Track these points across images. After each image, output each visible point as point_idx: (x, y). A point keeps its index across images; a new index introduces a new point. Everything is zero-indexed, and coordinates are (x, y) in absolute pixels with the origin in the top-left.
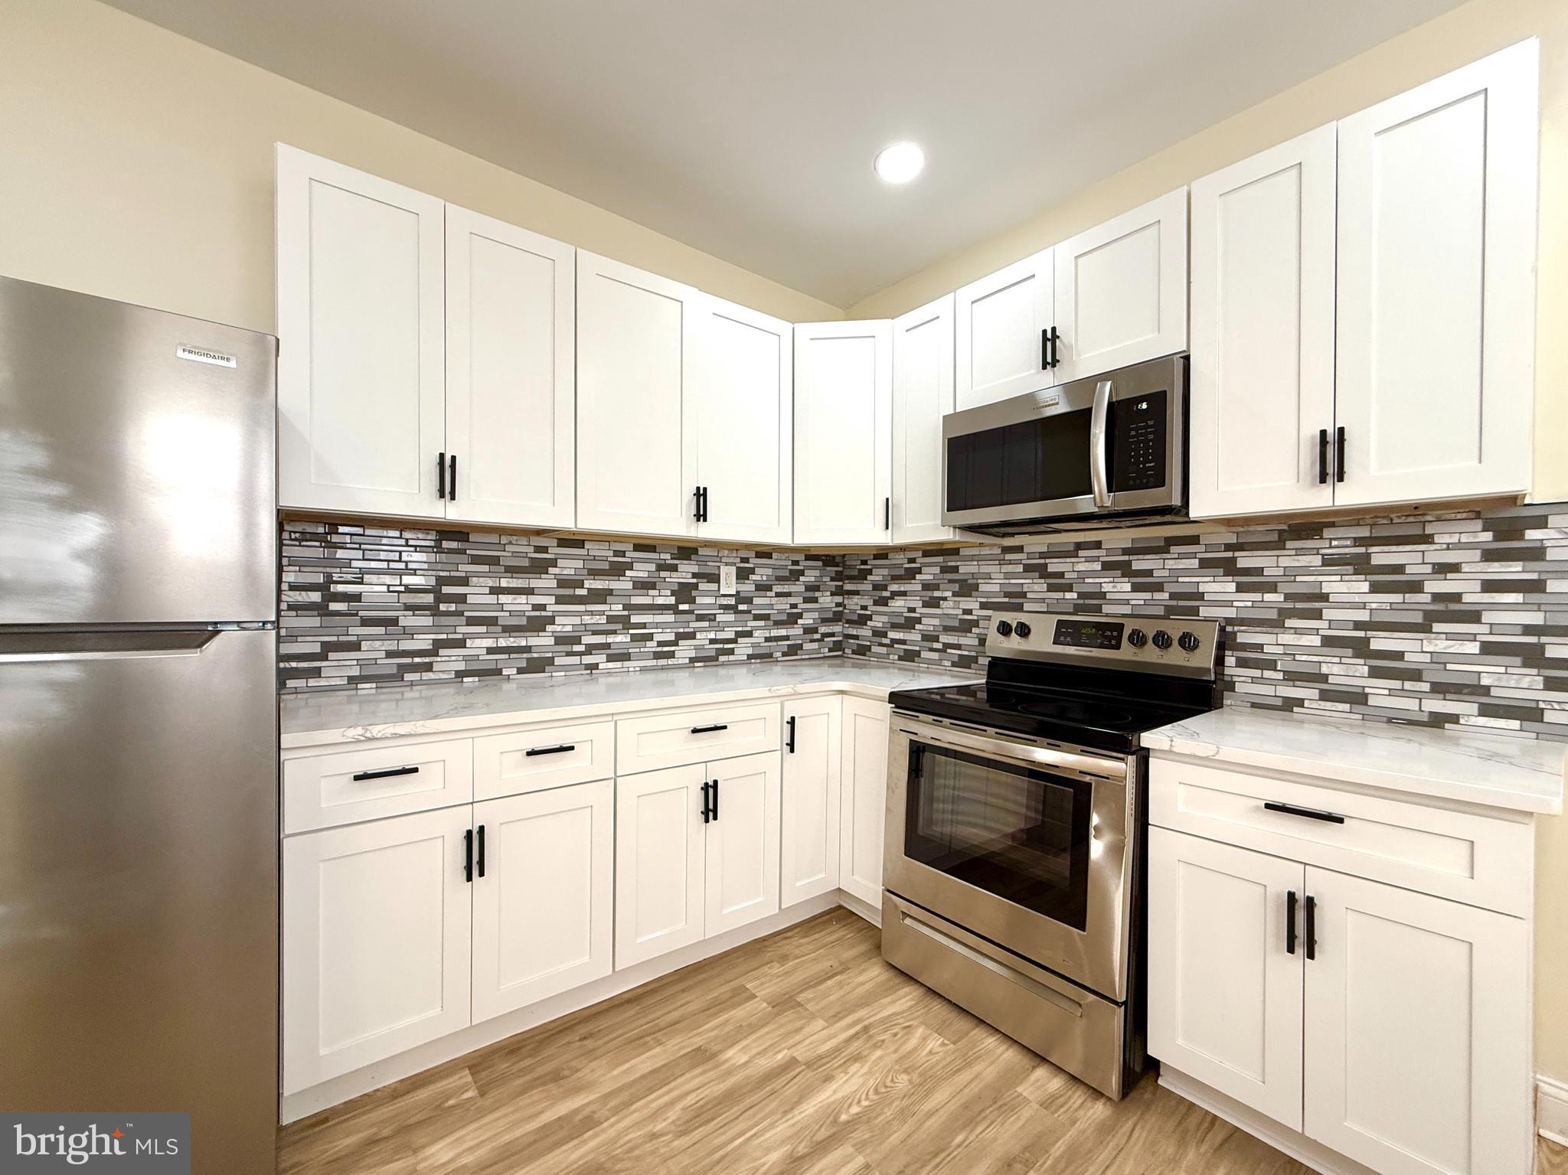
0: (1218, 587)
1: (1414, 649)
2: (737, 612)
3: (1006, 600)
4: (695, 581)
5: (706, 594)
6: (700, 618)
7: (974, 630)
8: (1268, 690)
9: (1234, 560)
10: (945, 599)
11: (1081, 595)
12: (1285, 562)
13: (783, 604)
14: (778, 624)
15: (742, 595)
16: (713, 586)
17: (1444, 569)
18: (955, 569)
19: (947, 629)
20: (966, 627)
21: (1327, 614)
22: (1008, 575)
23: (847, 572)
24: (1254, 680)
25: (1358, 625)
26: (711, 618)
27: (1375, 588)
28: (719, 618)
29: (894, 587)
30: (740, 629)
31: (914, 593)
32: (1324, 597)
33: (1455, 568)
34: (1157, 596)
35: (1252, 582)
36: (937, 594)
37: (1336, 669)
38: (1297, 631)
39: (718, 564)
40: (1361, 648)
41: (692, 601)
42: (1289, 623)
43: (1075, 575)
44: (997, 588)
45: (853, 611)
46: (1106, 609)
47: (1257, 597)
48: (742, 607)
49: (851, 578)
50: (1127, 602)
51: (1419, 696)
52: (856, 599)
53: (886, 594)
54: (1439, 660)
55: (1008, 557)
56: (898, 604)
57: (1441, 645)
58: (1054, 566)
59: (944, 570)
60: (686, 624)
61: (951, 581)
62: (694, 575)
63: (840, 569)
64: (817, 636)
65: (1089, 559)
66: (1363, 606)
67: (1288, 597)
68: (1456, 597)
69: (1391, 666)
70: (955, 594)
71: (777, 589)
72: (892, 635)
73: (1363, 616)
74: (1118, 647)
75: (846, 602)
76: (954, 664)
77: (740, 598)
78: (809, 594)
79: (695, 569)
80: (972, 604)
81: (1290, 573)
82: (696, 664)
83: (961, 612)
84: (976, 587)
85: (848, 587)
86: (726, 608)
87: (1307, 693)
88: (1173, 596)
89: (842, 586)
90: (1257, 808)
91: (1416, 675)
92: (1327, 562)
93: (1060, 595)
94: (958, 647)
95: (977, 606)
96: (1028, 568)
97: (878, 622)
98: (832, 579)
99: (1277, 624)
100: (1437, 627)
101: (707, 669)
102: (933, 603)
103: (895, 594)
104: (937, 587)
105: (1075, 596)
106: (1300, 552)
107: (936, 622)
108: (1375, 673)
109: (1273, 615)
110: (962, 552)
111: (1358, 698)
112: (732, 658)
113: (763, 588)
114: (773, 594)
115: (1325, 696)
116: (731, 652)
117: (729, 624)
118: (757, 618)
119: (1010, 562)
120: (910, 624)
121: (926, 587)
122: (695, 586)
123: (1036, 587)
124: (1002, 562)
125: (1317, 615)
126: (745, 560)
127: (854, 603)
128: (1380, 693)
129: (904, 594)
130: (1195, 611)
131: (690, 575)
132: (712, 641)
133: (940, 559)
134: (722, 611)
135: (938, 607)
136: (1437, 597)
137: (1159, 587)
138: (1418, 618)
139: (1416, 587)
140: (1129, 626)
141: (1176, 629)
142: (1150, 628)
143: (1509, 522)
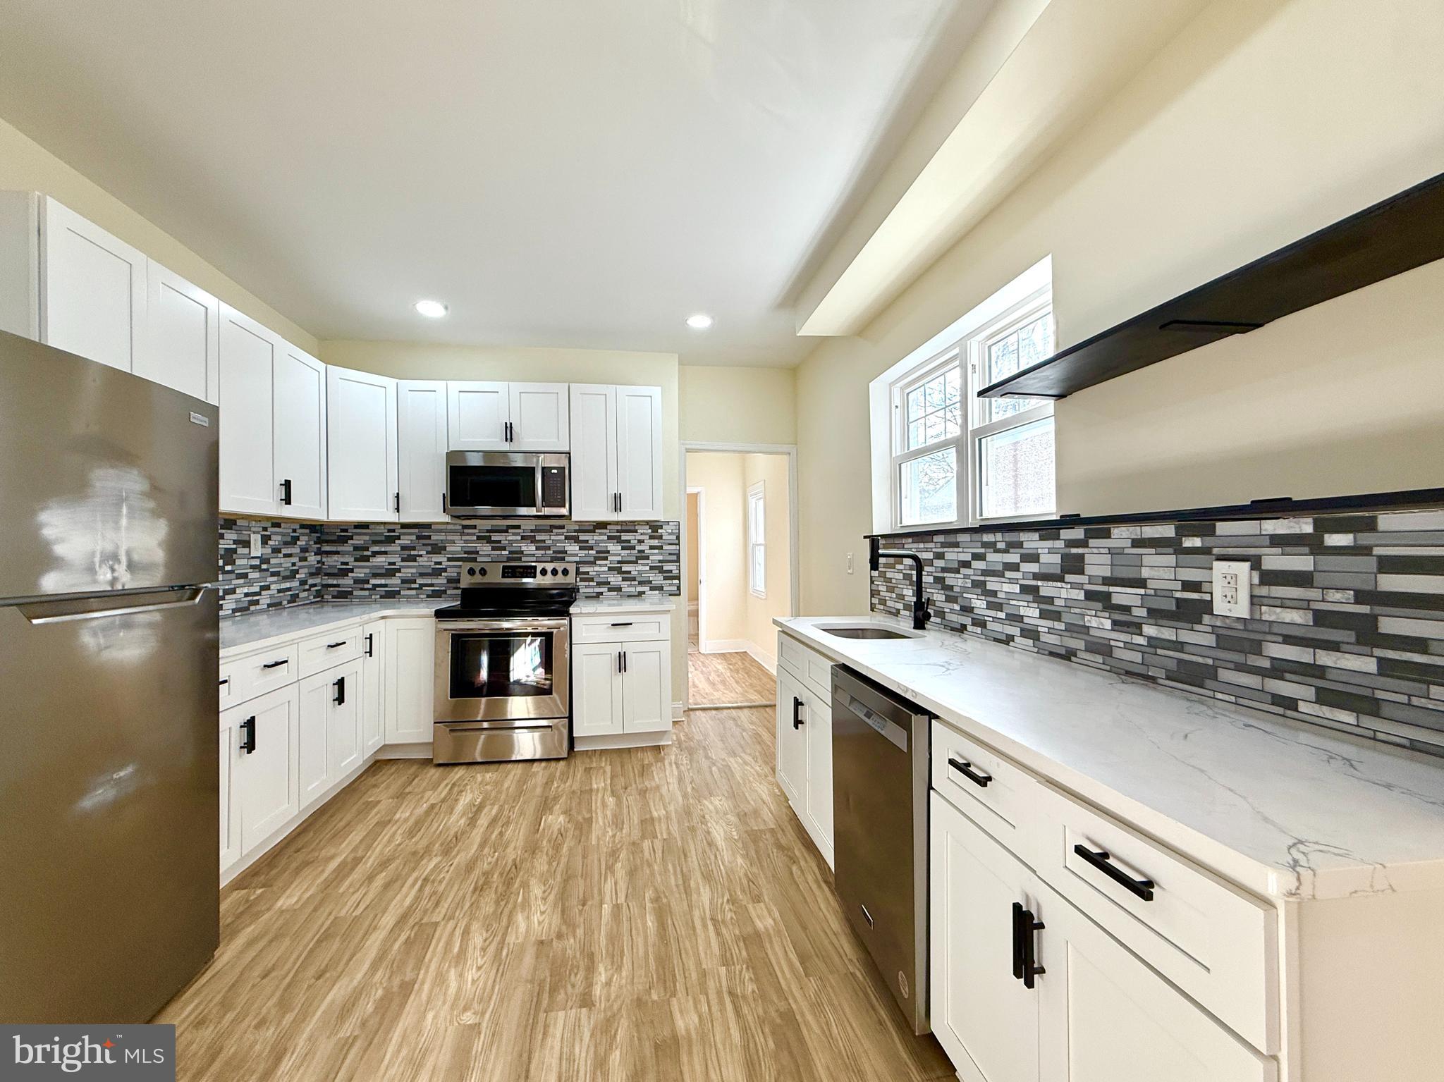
0: (572, 548)
1: (633, 570)
2: (261, 570)
3: (466, 555)
4: (234, 546)
5: (243, 556)
6: (240, 576)
7: (443, 574)
8: (591, 590)
9: (577, 536)
10: (421, 556)
11: (511, 552)
12: (595, 538)
13: (287, 563)
14: (285, 578)
15: (264, 557)
16: (246, 551)
17: (640, 542)
18: (429, 537)
19: (422, 575)
20: (437, 572)
21: (609, 558)
22: (466, 542)
23: (324, 537)
24: (586, 587)
25: (618, 562)
26: (245, 576)
27: (623, 549)
28: (250, 576)
29: (376, 549)
30: (263, 584)
31: (394, 553)
32: (608, 552)
33: (643, 541)
34: (548, 552)
35: (584, 546)
36: (413, 553)
37: (612, 579)
38: (600, 565)
39: (249, 532)
40: (619, 571)
41: (233, 563)
42: (597, 562)
43: (507, 542)
44: (459, 549)
45: (330, 567)
46: (523, 559)
47: (586, 552)
48: (264, 566)
49: (327, 542)
50: (534, 555)
51: (635, 586)
52: (336, 557)
53: (366, 553)
54: (640, 573)
55: (466, 531)
56: (380, 560)
57: (640, 568)
58: (495, 537)
59: (419, 537)
60: (228, 582)
61: (424, 545)
62: (235, 542)
63: (319, 535)
64: (307, 587)
65: (514, 534)
66: (620, 555)
67: (598, 552)
68: (643, 551)
69: (628, 577)
70: (428, 553)
71: (284, 551)
72: (373, 581)
73: (619, 558)
74: (535, 577)
75: (324, 560)
76: (428, 596)
77: (264, 560)
78: (302, 555)
79: (235, 537)
80: (441, 558)
81: (598, 542)
82: (237, 614)
83: (433, 563)
84: (444, 549)
85: (326, 548)
86: (252, 567)
87: (604, 589)
88: (554, 552)
89: (320, 548)
90: (608, 628)
91: (634, 579)
92: (609, 537)
93: (499, 552)
94: (432, 585)
95: (446, 559)
96: (479, 538)
97: (360, 573)
98: (315, 543)
99: (593, 563)
100: (639, 562)
101: (243, 617)
102: (413, 558)
103: (375, 554)
104: (414, 548)
105: (507, 553)
106: (601, 534)
107: (414, 571)
108: (624, 579)
109: (592, 559)
110: (433, 527)
111: (619, 589)
112: (258, 607)
113: (276, 551)
114: (281, 555)
115: (610, 590)
116: (257, 603)
117: (256, 580)
118: (273, 574)
119: (468, 534)
120: (391, 573)
121: (404, 548)
122: (234, 551)
123: (485, 549)
124: (462, 534)
125: (606, 559)
126: (265, 529)
127: (333, 561)
128: (625, 587)
129: (385, 553)
130: (563, 559)
131: (232, 542)
132: (246, 595)
133: (416, 530)
134: (251, 570)
135: (415, 561)
136: (640, 551)
137: (548, 548)
138: (634, 559)
139: (634, 548)
140: (540, 567)
141: (560, 567)
142: (549, 567)
143: (655, 526)
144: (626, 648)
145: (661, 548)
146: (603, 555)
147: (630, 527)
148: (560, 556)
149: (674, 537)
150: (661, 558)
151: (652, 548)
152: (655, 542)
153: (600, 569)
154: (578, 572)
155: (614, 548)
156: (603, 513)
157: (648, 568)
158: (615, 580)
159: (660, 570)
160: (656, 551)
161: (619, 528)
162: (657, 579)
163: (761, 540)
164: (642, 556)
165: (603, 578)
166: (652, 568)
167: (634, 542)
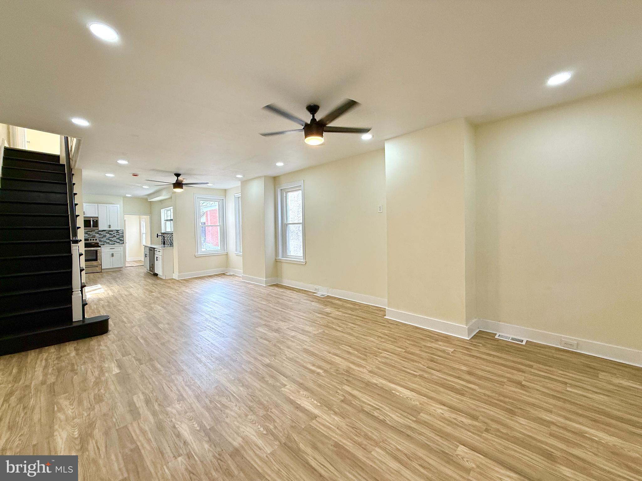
9: (99, 233)
12: (103, 233)
24: (101, 243)
33: (115, 234)
51: (113, 242)
54: (114, 240)
73: (109, 237)
90: (108, 249)
108: (110, 241)
109: (102, 237)
115: (107, 243)
138: (112, 237)
140: (89, 239)
141: (95, 239)
142: (92, 239)
143: (117, 231)
144: (113, 253)
146: (105, 236)
147: (112, 231)
148: (94, 237)
149: (122, 233)
150: (119, 237)
152: (118, 234)
153: (104, 239)
154: (99, 240)
155: (108, 235)
156: (107, 228)
158: (108, 241)
159: (119, 239)
161: (109, 231)
162: (118, 241)
163: (145, 232)
164: (114, 236)
165: (105, 241)
166: (117, 239)
167: (112, 234)
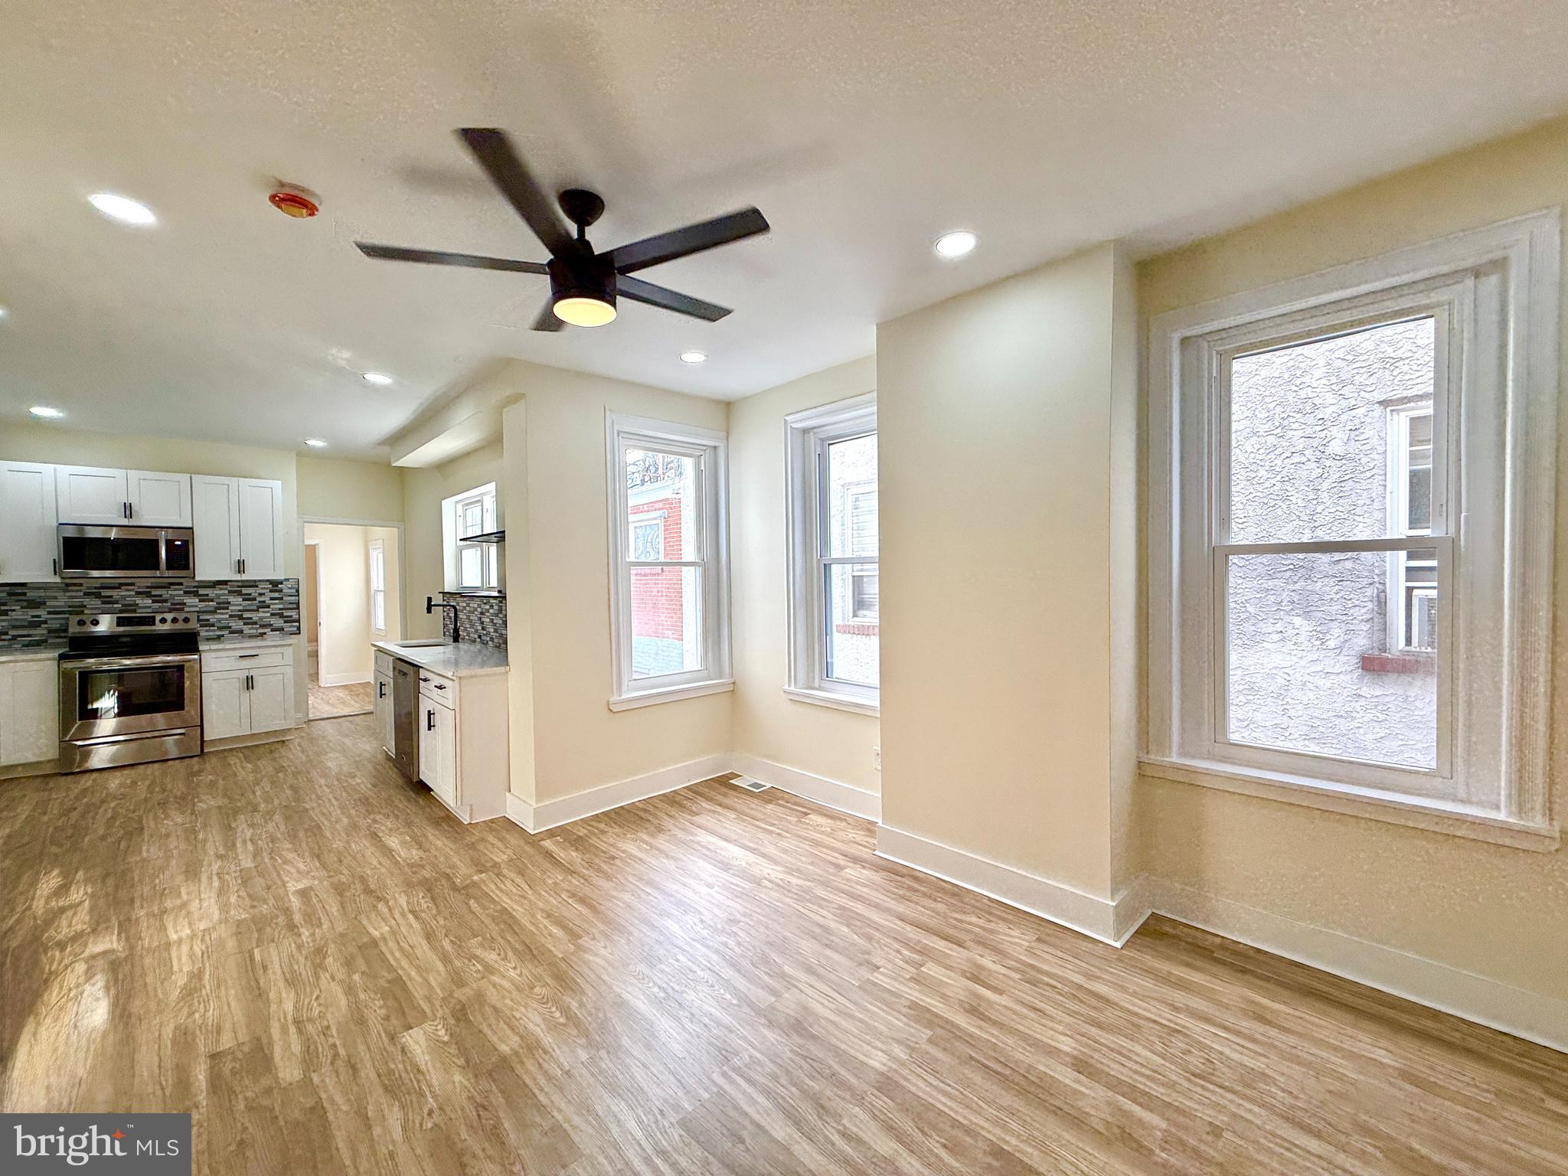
0: (192, 601)
1: (255, 616)
3: (73, 609)
7: (43, 625)
8: (212, 633)
9: (197, 591)
11: (125, 605)
12: (216, 592)
17: (261, 594)
18: (24, 594)
19: (16, 627)
20: (35, 624)
21: (230, 608)
25: (240, 611)
27: (244, 600)
32: (229, 603)
34: (165, 604)
35: (204, 599)
37: (234, 624)
38: (221, 613)
40: (240, 617)
42: (218, 611)
43: (119, 596)
44: (62, 603)
46: (138, 611)
47: (207, 603)
50: (150, 607)
54: (261, 618)
57: (261, 615)
58: (106, 593)
59: (10, 595)
61: (17, 600)
65: (127, 590)
66: (241, 605)
67: (218, 603)
68: (264, 602)
70: (22, 607)
73: (241, 608)
74: (154, 624)
76: (25, 645)
80: (40, 612)
81: (218, 596)
83: (29, 617)
84: (44, 603)
87: (225, 632)
88: (172, 604)
91: (256, 623)
92: (230, 592)
93: (110, 606)
94: (28, 635)
95: (45, 612)
96: (87, 594)
99: (214, 612)
100: (260, 610)
106: (221, 589)
108: (245, 624)
109: (212, 609)
111: (241, 632)
115: (231, 633)
119: (73, 591)
123: (94, 603)
124: (66, 591)
125: (227, 608)
128: (247, 630)
130: (182, 609)
133: (7, 589)
136: (260, 602)
137: (166, 601)
138: (255, 608)
139: (255, 599)
140: (158, 618)
141: (181, 616)
142: (169, 616)
143: (275, 584)
144: (252, 673)
145: (281, 599)
146: (224, 605)
147: (253, 584)
148: (179, 607)
149: (294, 591)
150: (281, 606)
151: (272, 599)
152: (276, 595)
153: (222, 616)
154: (199, 620)
155: (236, 601)
156: (229, 573)
157: (269, 615)
158: (236, 625)
159: (281, 616)
160: (277, 601)
161: (240, 584)
162: (278, 622)
163: (382, 587)
164: (264, 605)
165: (224, 623)
166: (272, 615)
167: (254, 595)
